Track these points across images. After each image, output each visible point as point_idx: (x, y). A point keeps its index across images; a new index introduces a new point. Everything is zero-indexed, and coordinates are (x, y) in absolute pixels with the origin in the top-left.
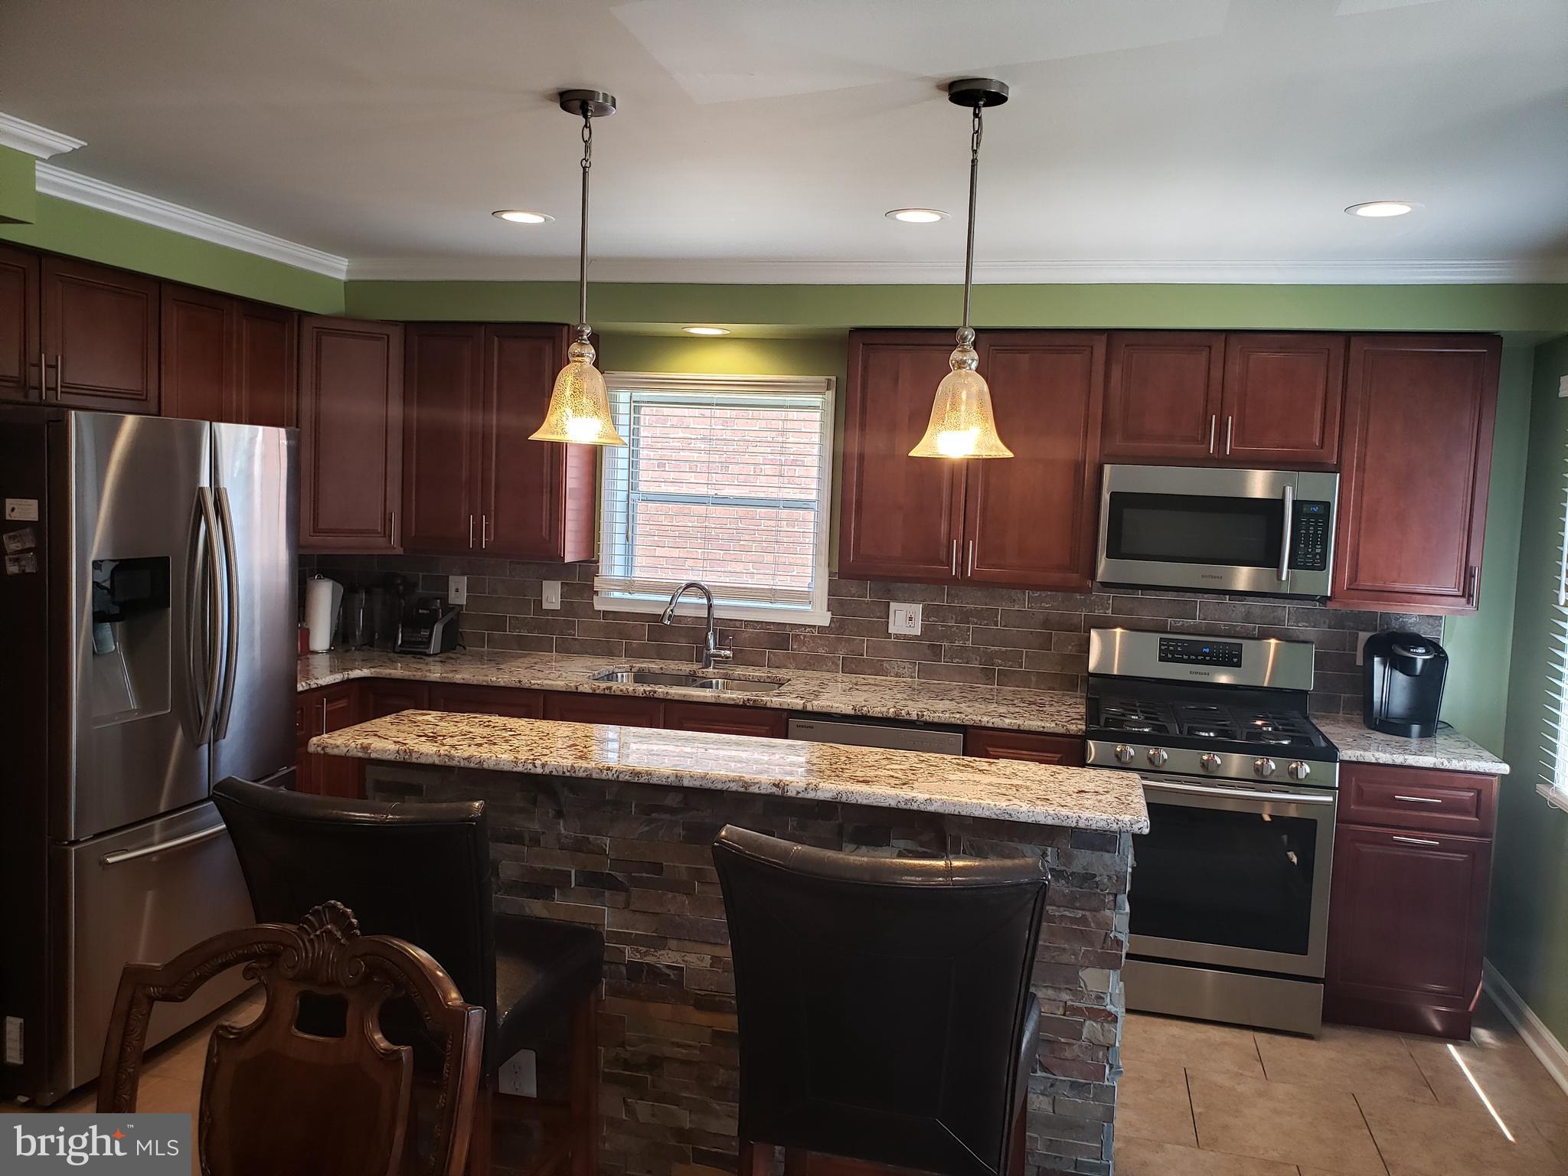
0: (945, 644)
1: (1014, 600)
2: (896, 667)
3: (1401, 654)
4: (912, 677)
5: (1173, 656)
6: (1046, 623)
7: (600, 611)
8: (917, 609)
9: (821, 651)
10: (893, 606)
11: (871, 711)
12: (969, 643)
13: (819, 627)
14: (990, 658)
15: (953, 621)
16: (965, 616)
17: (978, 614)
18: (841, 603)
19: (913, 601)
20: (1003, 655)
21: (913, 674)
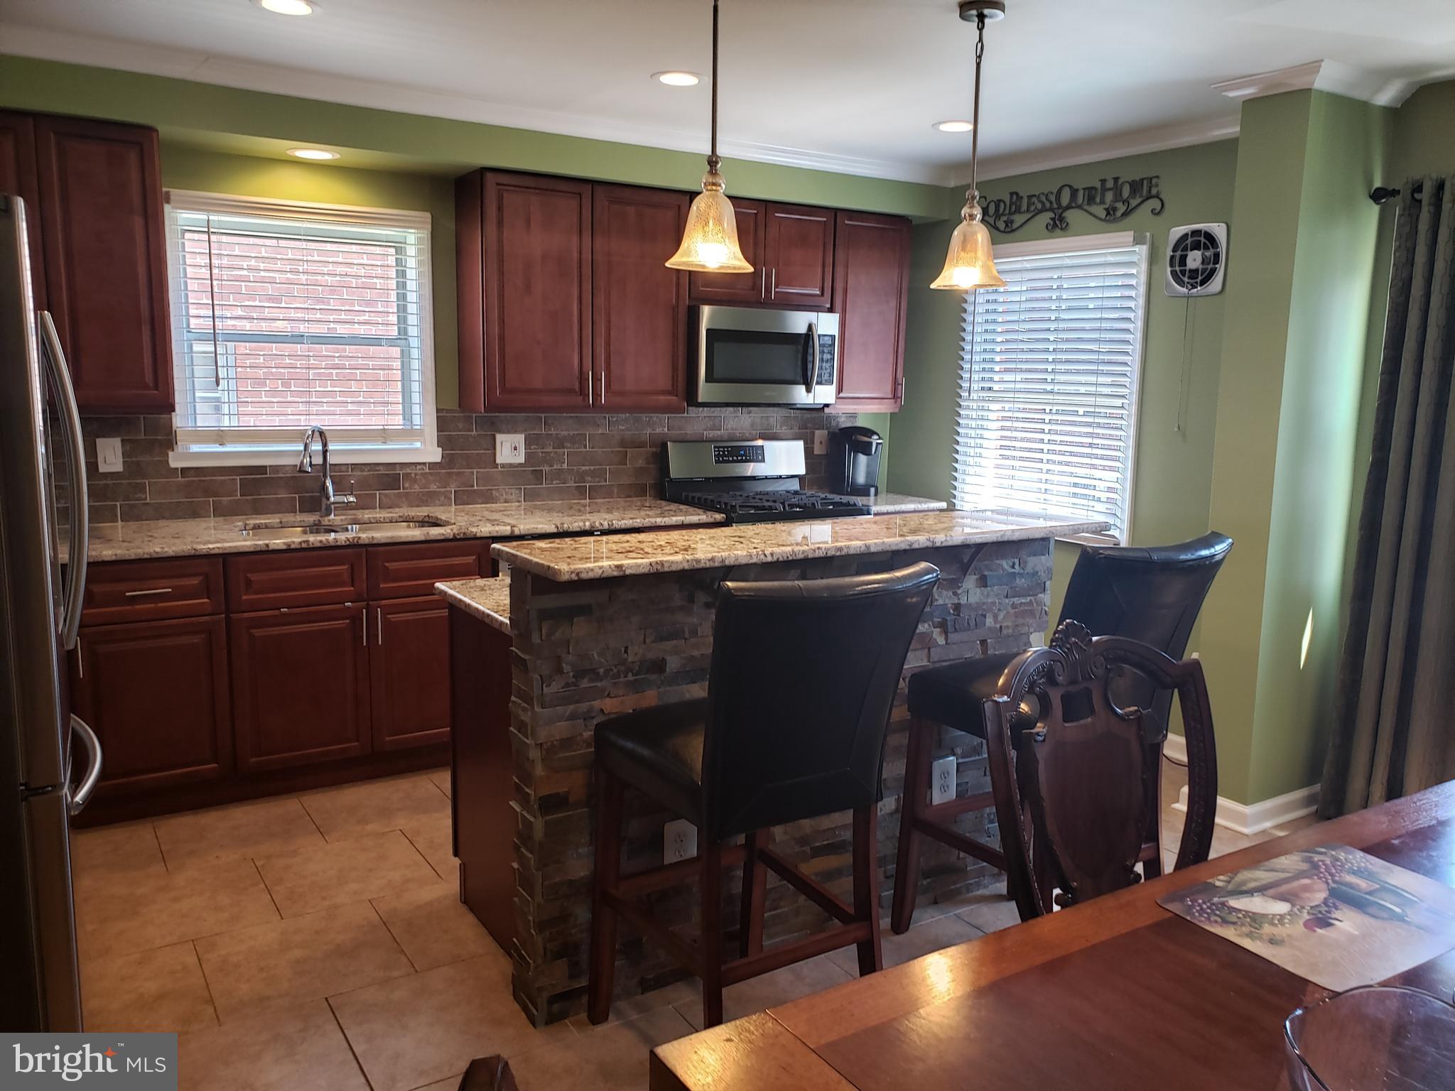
0: (546, 468)
1: (598, 425)
2: (504, 494)
3: (861, 440)
4: (519, 502)
5: (723, 459)
6: (623, 443)
7: (177, 469)
8: (520, 439)
9: (433, 487)
10: (499, 437)
11: (571, 527)
12: (565, 466)
13: (430, 463)
14: (581, 477)
15: (551, 447)
16: (560, 443)
17: (573, 440)
18: (449, 438)
19: (516, 432)
20: (593, 474)
21: (520, 499)
